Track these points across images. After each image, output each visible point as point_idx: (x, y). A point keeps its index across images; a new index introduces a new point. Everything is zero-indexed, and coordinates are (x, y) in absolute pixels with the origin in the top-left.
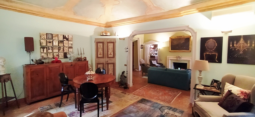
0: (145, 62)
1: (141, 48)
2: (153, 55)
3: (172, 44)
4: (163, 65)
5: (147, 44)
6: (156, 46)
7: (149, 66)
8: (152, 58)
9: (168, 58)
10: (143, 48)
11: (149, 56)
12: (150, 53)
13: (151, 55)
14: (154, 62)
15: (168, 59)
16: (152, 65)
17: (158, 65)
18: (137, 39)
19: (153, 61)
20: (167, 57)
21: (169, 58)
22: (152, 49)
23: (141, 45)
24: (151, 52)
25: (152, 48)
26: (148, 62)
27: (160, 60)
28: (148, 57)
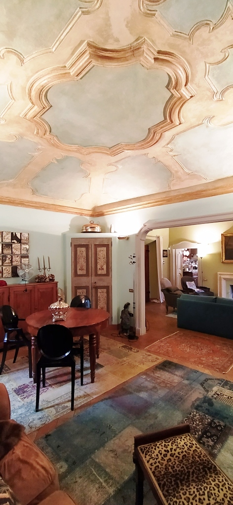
0: (172, 284)
1: (163, 257)
2: (189, 270)
3: (227, 248)
4: (211, 290)
5: (175, 249)
6: (193, 252)
7: (179, 292)
8: (187, 275)
9: (219, 276)
10: (167, 257)
11: (179, 271)
12: (181, 266)
13: (184, 270)
14: (191, 285)
15: (220, 278)
16: (186, 290)
17: (198, 290)
18: (154, 239)
19: (187, 283)
20: (217, 274)
21: (222, 277)
22: (185, 258)
23: (164, 250)
24: (184, 265)
25: (186, 256)
26: (179, 285)
27: (203, 280)
28: (178, 274)
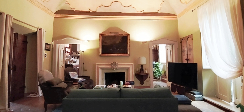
1: (46, 50)
2: (70, 63)
3: (103, 44)
4: (91, 78)
5: (59, 43)
8: (68, 67)
9: (97, 66)
10: (49, 50)
11: (62, 64)
12: (64, 59)
18: (36, 30)
19: (71, 74)
23: (46, 44)
25: (68, 52)
27: (84, 70)
28: (60, 66)
